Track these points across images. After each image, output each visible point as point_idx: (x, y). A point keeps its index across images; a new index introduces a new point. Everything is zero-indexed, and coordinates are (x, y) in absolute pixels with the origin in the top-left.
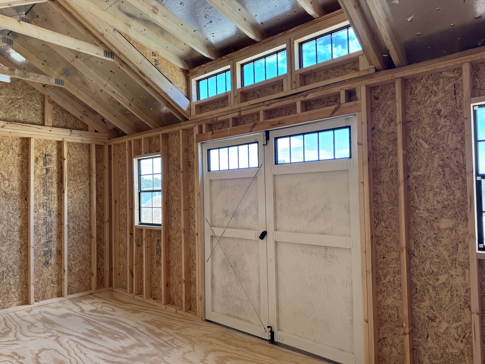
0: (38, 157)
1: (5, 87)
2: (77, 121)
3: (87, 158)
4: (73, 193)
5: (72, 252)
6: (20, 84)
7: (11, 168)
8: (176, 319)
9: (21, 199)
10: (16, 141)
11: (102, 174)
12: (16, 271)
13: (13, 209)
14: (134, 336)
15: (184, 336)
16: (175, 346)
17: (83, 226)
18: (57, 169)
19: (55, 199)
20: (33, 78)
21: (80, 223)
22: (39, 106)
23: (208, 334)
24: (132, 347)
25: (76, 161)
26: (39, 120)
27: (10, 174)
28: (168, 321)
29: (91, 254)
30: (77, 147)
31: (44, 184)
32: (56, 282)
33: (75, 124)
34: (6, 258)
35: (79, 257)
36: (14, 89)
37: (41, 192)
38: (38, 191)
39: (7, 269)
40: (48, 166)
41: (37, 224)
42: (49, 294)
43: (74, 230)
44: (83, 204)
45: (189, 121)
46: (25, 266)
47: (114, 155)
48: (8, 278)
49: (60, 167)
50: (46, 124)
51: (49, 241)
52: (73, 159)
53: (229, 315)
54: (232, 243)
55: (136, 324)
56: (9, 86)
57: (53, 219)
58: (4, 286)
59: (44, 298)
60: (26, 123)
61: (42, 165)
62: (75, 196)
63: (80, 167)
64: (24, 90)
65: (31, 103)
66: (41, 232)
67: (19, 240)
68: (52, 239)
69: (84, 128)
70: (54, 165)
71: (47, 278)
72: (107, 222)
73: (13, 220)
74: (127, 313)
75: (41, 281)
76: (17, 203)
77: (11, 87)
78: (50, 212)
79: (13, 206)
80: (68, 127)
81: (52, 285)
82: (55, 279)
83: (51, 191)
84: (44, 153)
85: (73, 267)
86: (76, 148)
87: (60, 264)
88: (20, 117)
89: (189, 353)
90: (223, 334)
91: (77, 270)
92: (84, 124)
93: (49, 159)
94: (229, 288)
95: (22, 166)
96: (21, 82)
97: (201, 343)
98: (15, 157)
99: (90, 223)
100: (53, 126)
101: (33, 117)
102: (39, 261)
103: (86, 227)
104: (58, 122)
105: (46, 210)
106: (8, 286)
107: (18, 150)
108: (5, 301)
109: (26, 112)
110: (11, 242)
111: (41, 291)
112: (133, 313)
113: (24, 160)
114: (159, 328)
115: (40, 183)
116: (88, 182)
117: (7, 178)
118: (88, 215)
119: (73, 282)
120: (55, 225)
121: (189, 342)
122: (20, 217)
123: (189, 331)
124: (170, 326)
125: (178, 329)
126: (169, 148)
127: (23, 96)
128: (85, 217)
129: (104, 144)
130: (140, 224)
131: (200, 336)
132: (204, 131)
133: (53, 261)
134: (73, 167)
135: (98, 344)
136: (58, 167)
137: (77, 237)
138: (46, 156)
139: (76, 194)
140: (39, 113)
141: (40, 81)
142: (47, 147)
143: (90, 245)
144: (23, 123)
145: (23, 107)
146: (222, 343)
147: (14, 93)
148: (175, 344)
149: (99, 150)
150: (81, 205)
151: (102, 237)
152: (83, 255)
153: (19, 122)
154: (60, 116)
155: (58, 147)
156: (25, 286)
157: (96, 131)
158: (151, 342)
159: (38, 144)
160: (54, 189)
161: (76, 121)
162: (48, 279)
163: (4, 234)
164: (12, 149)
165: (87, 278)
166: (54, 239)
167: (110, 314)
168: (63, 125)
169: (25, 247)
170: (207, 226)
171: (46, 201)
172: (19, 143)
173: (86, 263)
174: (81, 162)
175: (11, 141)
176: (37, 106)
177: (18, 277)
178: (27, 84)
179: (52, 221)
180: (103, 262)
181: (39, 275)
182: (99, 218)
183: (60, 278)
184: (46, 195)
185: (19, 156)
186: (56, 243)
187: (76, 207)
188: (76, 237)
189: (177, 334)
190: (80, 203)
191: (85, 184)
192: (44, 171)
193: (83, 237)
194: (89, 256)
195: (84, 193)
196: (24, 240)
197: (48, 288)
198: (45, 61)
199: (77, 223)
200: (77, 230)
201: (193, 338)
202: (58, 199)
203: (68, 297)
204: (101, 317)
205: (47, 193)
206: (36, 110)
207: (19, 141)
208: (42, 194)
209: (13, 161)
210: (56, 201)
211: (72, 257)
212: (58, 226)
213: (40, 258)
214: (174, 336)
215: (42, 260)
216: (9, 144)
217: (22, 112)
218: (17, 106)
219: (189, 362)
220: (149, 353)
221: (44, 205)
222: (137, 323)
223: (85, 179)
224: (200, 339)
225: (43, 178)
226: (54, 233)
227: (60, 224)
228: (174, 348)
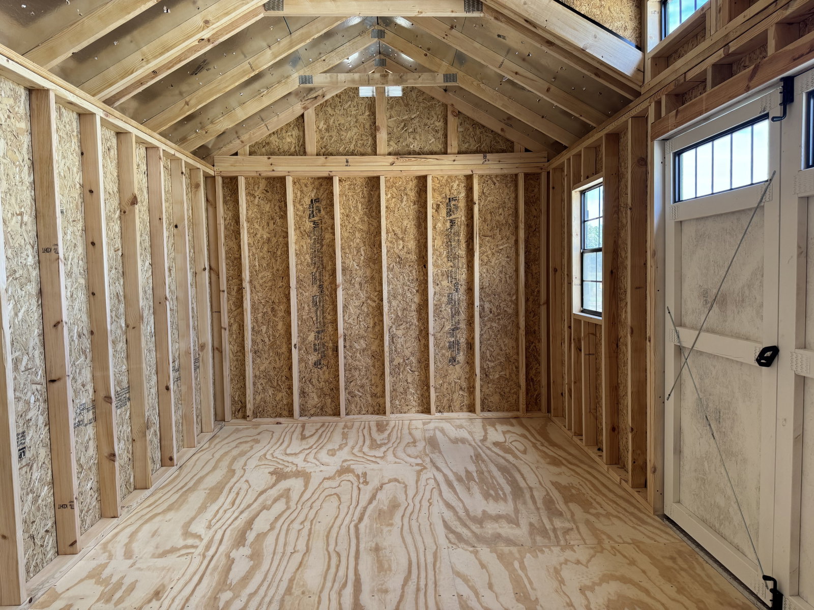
0: (439, 203)
1: (396, 105)
2: (497, 138)
3: (512, 199)
4: (490, 256)
5: (489, 347)
6: (414, 96)
7: (405, 222)
8: (611, 495)
9: (419, 265)
10: (411, 183)
11: (538, 223)
12: (414, 365)
13: (409, 281)
14: (516, 502)
15: (595, 532)
16: (562, 542)
17: (505, 309)
18: (467, 220)
19: (463, 266)
20: (412, 81)
21: (501, 305)
22: (440, 123)
23: (643, 543)
24: (497, 518)
25: (495, 205)
26: (439, 147)
27: (405, 231)
28: (593, 495)
29: (518, 354)
30: (496, 182)
31: (448, 244)
32: (466, 389)
33: (493, 143)
34: (402, 346)
35: (499, 357)
36: (407, 105)
37: (444, 256)
38: (440, 255)
39: (404, 361)
40: (453, 217)
41: (439, 303)
42: (457, 404)
43: (491, 315)
44: (506, 273)
45: (641, 97)
46: (426, 361)
47: (553, 188)
48: (405, 373)
49: (470, 216)
50: (449, 151)
51: (455, 329)
52: (489, 201)
53: (704, 521)
54: (714, 367)
55: (538, 483)
56: (401, 101)
57: (461, 295)
58: (401, 383)
59: (450, 409)
60: (423, 154)
61: (445, 215)
62: (493, 260)
63: (501, 214)
64: (419, 103)
65: (429, 123)
66: (444, 313)
67: (417, 323)
68: (460, 325)
69: (509, 147)
70: (461, 213)
71: (455, 381)
72: (544, 304)
73: (409, 295)
74: (542, 461)
75: (445, 384)
76: (414, 271)
77: (403, 102)
78: (456, 285)
79: (409, 276)
80: (483, 150)
81: (461, 393)
82: (464, 385)
83: (457, 253)
84: (448, 197)
85: (491, 370)
86: (495, 184)
87: (470, 362)
88: (415, 146)
89: (575, 566)
90: (676, 555)
91: (497, 376)
92: (508, 140)
93: (454, 205)
94: (706, 464)
95: (418, 218)
96: (416, 91)
97: (615, 555)
98: (409, 207)
99: (517, 305)
100: (459, 153)
101: (433, 142)
102: (443, 355)
103: (510, 311)
104: (466, 145)
105: (451, 282)
106: (406, 383)
107: (414, 195)
108: (402, 403)
109: (423, 137)
110: (408, 325)
111: (446, 399)
112: (549, 463)
113: (421, 209)
114: (566, 503)
115: (443, 242)
116: (514, 238)
117: (401, 237)
118: (513, 291)
119: (491, 394)
120: (463, 305)
121: (593, 546)
122: (417, 291)
123: (613, 524)
124: (586, 505)
125: (597, 516)
126: (621, 161)
127: (418, 113)
128: (508, 295)
129: (540, 171)
130: (582, 311)
131: (625, 542)
132: (663, 114)
133: (461, 357)
134: (489, 215)
135: (458, 497)
136: (466, 217)
137: (497, 326)
138: (450, 201)
139: (495, 258)
140: (440, 134)
141: (421, 83)
142: (452, 187)
143: (517, 340)
144: (419, 154)
145: (419, 130)
146: (654, 572)
147: (407, 111)
148: (566, 540)
149: (532, 182)
150: (502, 276)
151: (537, 328)
152: (506, 355)
153: (415, 153)
154: (470, 134)
155: (468, 184)
156: (426, 387)
157: (527, 150)
158: (532, 520)
159: (439, 183)
160: (462, 252)
161: (494, 138)
162: (456, 383)
163: (400, 314)
164: (406, 194)
165: (513, 391)
166: (463, 325)
167: (516, 456)
168: (475, 148)
169: (424, 333)
170: (669, 325)
171: (450, 269)
172: (414, 185)
173: (510, 367)
174: (503, 205)
175: (405, 183)
176: (437, 124)
177: (416, 373)
178: (424, 93)
179: (459, 299)
180: (538, 370)
181: (443, 375)
182: (532, 297)
183: (472, 384)
184: (451, 261)
185: (414, 204)
186: (465, 332)
187: (495, 279)
188: (494, 325)
189: (588, 522)
190: (501, 272)
191: (509, 241)
192: (448, 225)
193: (506, 326)
194: (515, 357)
195: (508, 257)
196: (423, 324)
197: (455, 396)
198: (429, 49)
199: (497, 304)
200: (496, 314)
201: (606, 541)
202: (468, 266)
203: (481, 415)
204: (499, 455)
205: (452, 257)
206: (436, 131)
207: (415, 182)
208: (446, 259)
209: (407, 212)
210: (465, 270)
211: (488, 355)
212: (468, 307)
213: (444, 351)
214: (579, 524)
215: (447, 354)
216: (403, 188)
217: (418, 137)
218: (411, 130)
219: (559, 581)
220: (512, 538)
221: (449, 275)
222: (540, 481)
223: (508, 234)
224: (618, 548)
225: (446, 235)
226: (463, 316)
227: (471, 304)
228: (558, 544)
